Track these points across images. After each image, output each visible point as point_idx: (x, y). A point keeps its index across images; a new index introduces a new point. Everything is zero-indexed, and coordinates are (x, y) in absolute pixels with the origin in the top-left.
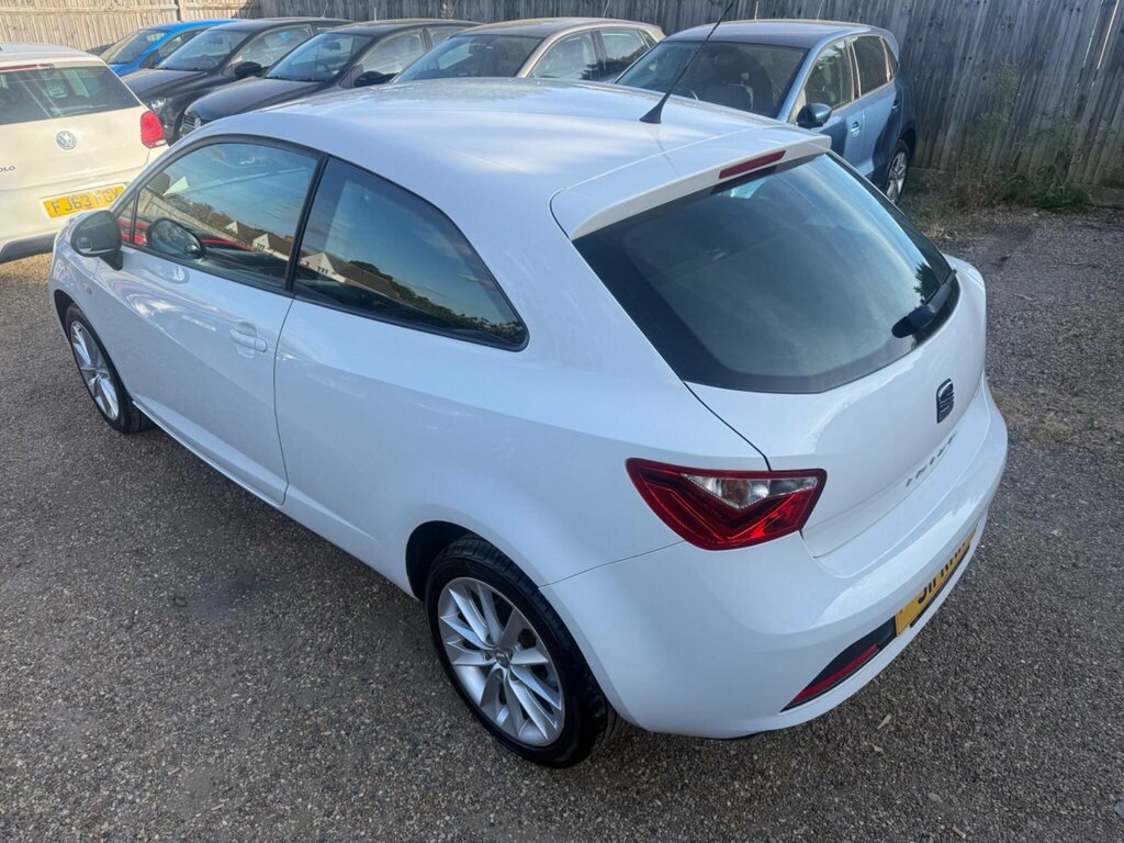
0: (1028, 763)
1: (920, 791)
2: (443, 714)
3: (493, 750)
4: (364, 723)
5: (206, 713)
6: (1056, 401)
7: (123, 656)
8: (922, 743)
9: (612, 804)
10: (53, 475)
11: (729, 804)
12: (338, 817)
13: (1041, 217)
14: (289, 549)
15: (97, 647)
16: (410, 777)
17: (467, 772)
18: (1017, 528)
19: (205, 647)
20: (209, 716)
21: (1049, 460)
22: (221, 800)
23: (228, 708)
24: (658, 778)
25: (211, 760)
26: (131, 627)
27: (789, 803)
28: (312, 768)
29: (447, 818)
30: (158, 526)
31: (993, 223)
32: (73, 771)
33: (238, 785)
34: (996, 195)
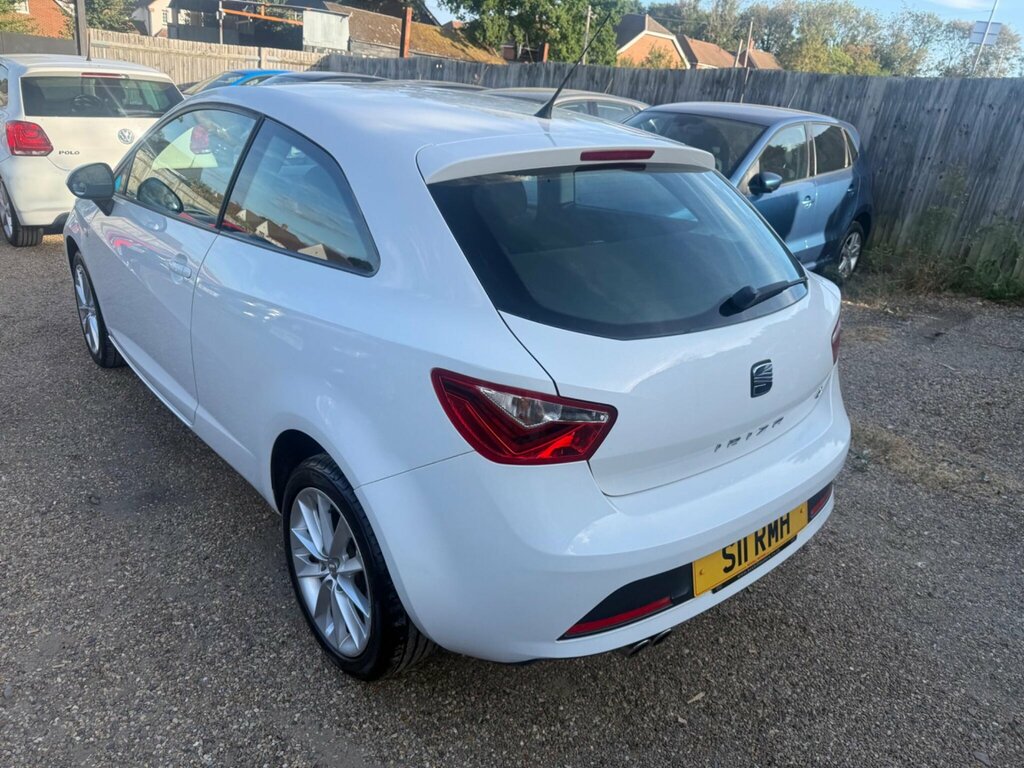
0: (829, 758)
2: (286, 625)
3: (319, 661)
4: (213, 620)
5: (80, 590)
6: (953, 454)
7: (29, 534)
8: (728, 723)
9: (411, 725)
10: (31, 389)
11: (522, 743)
12: (159, 693)
13: (984, 306)
14: (204, 474)
16: (236, 671)
17: (288, 675)
18: (883, 555)
19: (102, 538)
20: (82, 593)
21: (932, 503)
22: (64, 662)
23: (100, 589)
24: (463, 710)
25: (69, 628)
26: (45, 513)
27: (580, 753)
28: (153, 649)
29: (256, 710)
30: (101, 440)
31: (936, 305)
33: (83, 652)
34: (944, 282)
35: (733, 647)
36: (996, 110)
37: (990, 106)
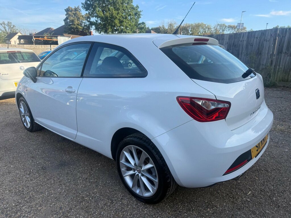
1: (263, 210)
2: (120, 193)
3: (135, 202)
4: (97, 196)
6: (279, 123)
7: (27, 181)
8: (261, 198)
9: (172, 215)
10: (10, 141)
11: (207, 214)
15: (20, 179)
16: (111, 209)
17: (128, 207)
18: (276, 149)
19: (51, 178)
20: (51, 195)
21: (280, 135)
22: (54, 216)
23: (57, 193)
24: (185, 208)
25: (52, 205)
26: (30, 174)
27: (225, 214)
28: (82, 207)
30: (39, 151)
32: (10, 208)
33: (59, 212)
35: (251, 178)
36: (258, 39)
37: (257, 38)
